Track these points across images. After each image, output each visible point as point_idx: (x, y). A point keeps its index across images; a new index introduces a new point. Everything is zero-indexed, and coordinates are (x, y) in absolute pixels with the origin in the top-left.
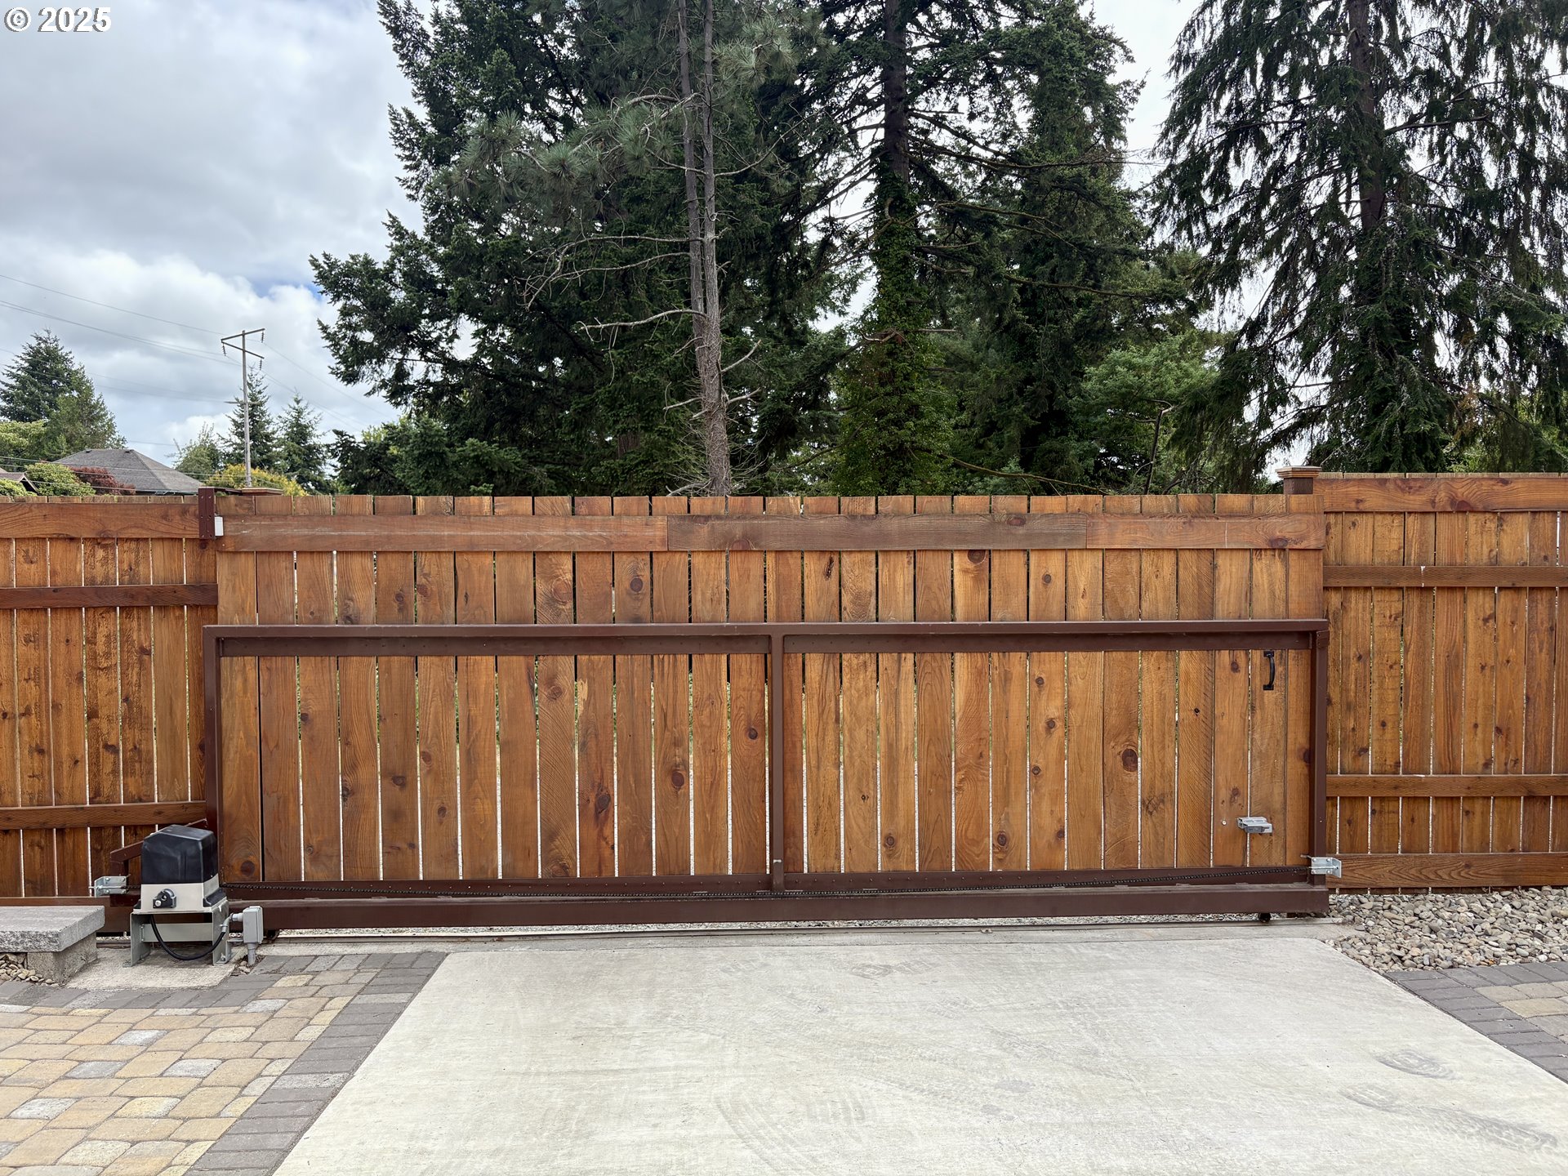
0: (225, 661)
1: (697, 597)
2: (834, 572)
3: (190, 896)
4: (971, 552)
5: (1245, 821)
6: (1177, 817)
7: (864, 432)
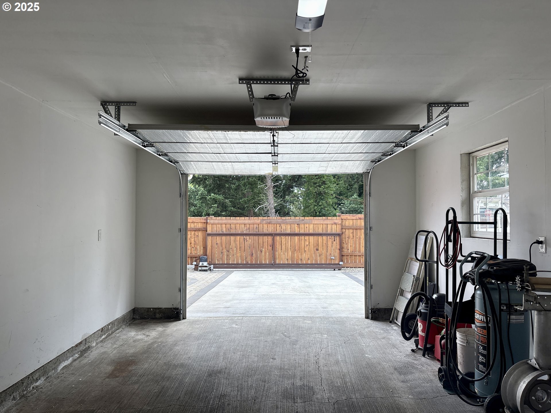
0: (208, 237)
1: (264, 229)
2: (281, 226)
3: (205, 264)
4: (297, 224)
5: (331, 258)
6: (323, 256)
7: (311, 188)
